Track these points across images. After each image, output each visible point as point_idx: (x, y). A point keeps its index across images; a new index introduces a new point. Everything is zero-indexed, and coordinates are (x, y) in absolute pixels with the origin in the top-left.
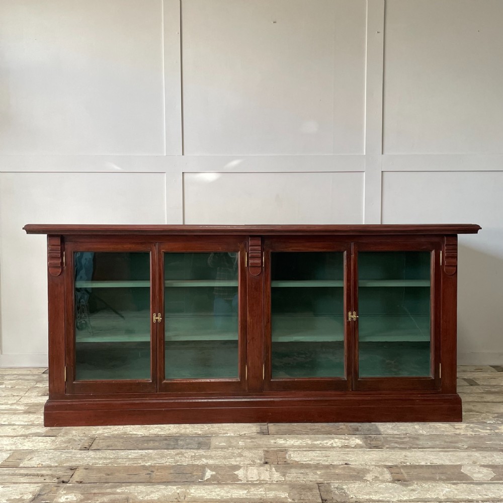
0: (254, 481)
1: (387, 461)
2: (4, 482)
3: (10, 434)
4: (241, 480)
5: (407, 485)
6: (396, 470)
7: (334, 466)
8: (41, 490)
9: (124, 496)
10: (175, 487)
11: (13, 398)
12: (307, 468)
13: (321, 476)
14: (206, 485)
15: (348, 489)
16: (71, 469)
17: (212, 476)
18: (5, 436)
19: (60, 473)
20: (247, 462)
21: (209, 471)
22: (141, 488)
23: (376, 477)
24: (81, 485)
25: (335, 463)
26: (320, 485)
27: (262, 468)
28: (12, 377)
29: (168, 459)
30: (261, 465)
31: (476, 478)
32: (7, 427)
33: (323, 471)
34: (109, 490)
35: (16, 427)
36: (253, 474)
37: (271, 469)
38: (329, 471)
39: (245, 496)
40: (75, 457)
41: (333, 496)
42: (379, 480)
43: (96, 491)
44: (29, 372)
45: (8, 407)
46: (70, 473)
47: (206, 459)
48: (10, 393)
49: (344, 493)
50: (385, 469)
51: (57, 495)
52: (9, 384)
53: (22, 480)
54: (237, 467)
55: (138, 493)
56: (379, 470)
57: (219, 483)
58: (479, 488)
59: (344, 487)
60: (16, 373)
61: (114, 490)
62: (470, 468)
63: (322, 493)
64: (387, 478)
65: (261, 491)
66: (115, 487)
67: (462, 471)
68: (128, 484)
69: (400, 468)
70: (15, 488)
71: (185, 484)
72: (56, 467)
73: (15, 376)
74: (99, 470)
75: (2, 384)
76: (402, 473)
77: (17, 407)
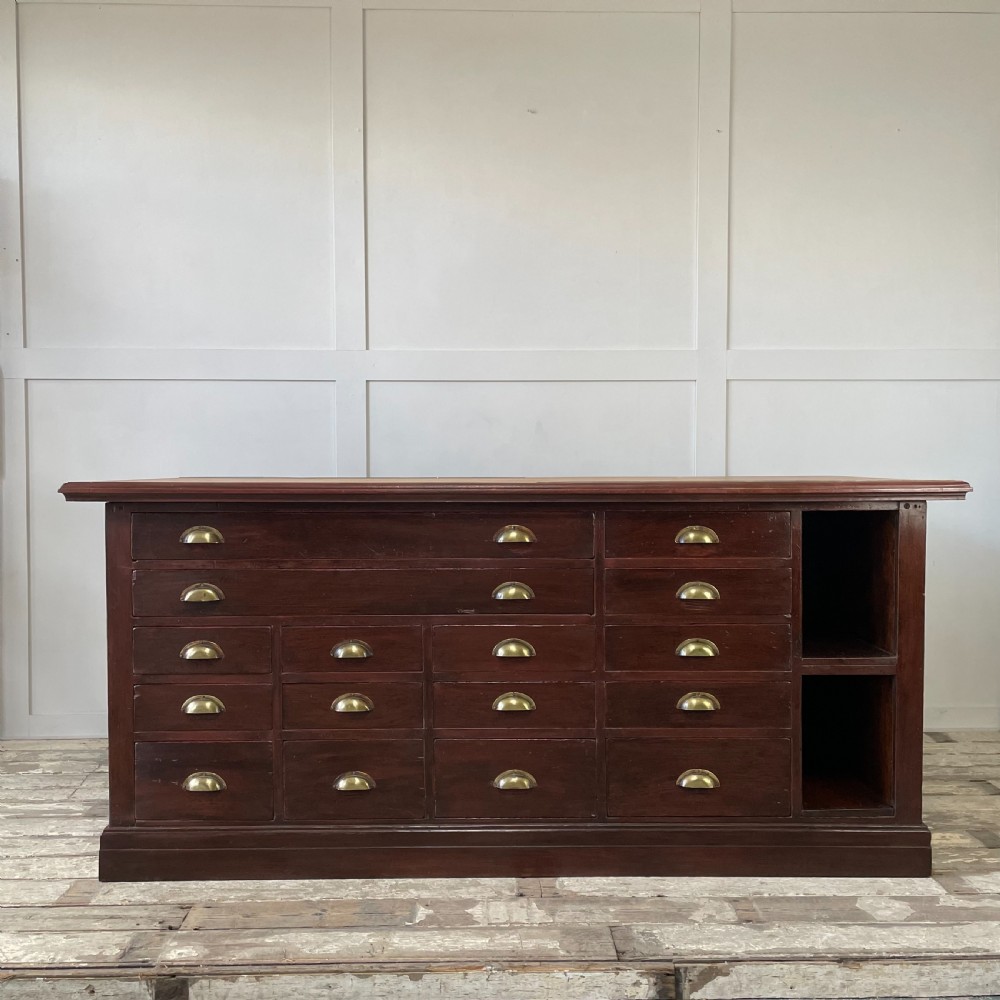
0: (501, 924)
1: (729, 890)
2: (66, 929)
3: (64, 853)
4: (478, 923)
5: (761, 929)
6: (744, 905)
7: (638, 900)
8: (133, 942)
9: (278, 949)
10: (365, 935)
11: (61, 792)
12: (591, 902)
13: (616, 916)
14: (418, 930)
15: (661, 934)
16: (182, 908)
17: (427, 916)
18: (57, 856)
19: (163, 914)
20: (486, 895)
21: (422, 908)
22: (307, 936)
23: (710, 916)
24: (201, 933)
25: (641, 895)
26: (613, 929)
27: (513, 903)
28: (53, 756)
29: (350, 890)
30: (512, 899)
31: (881, 916)
32: (59, 840)
33: (618, 908)
34: (248, 941)
35: (74, 840)
36: (499, 912)
37: (529, 904)
38: (629, 907)
39: (485, 947)
40: (186, 889)
41: (635, 945)
42: (715, 921)
43: (227, 942)
44: (82, 747)
45: (55, 806)
46: (182, 914)
47: (417, 889)
48: (52, 783)
49: (655, 940)
50: (726, 904)
51: (162, 948)
52: (49, 768)
53: (98, 925)
54: (472, 903)
55: (302, 944)
56: (717, 904)
57: (441, 928)
58: (884, 932)
59: (654, 932)
60: (58, 747)
61: (260, 939)
62: (871, 901)
63: (617, 942)
64: (729, 917)
65: (513, 939)
66: (263, 935)
67: (857, 905)
68: (284, 930)
69: (751, 902)
70: (87, 939)
71: (381, 930)
72: (155, 904)
73: (58, 753)
74: (231, 909)
75: (36, 767)
76: (754, 910)
77: (71, 807)
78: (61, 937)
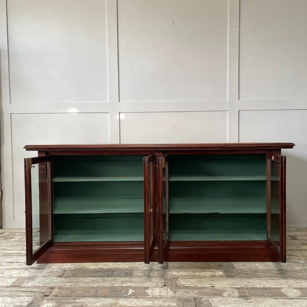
0: (157, 296)
1: (237, 285)
2: (12, 295)
3: (16, 268)
4: (149, 296)
5: (247, 299)
6: (242, 290)
7: (205, 288)
8: (33, 300)
9: (80, 304)
10: (110, 299)
11: (20, 247)
12: (189, 289)
13: (197, 294)
14: (128, 298)
15: (212, 301)
16: (51, 288)
17: (132, 293)
18: (14, 269)
19: (44, 291)
20: (153, 285)
21: (131, 290)
22: (91, 300)
23: (230, 295)
24: (56, 297)
25: (206, 286)
26: (195, 299)
27: (162, 289)
29: (108, 283)
30: (162, 287)
31: (290, 295)
32: (16, 263)
33: (198, 291)
34: (72, 301)
35: (20, 263)
36: (157, 292)
37: (167, 289)
38: (202, 290)
39: (151, 305)
40: (53, 281)
41: (203, 305)
42: (231, 296)
43: (64, 301)
45: (17, 251)
46: (50, 290)
47: (130, 283)
49: (210, 303)
50: (235, 290)
51: (42, 303)
52: (18, 238)
53: (22, 294)
54: (148, 288)
55: (89, 302)
56: (232, 290)
57: (136, 297)
58: (291, 301)
59: (210, 300)
61: (75, 300)
62: (286, 289)
63: (196, 304)
64: (236, 295)
65: (160, 302)
66: (76, 299)
67: (282, 291)
68: (83, 297)
69: (244, 289)
70: (18, 299)
71: (116, 298)
72: (42, 287)
73: (21, 234)
74: (67, 289)
75: (14, 238)
76: (245, 292)
77: (22, 252)
78: (10, 298)
